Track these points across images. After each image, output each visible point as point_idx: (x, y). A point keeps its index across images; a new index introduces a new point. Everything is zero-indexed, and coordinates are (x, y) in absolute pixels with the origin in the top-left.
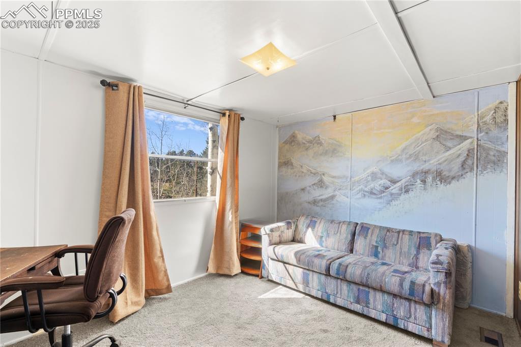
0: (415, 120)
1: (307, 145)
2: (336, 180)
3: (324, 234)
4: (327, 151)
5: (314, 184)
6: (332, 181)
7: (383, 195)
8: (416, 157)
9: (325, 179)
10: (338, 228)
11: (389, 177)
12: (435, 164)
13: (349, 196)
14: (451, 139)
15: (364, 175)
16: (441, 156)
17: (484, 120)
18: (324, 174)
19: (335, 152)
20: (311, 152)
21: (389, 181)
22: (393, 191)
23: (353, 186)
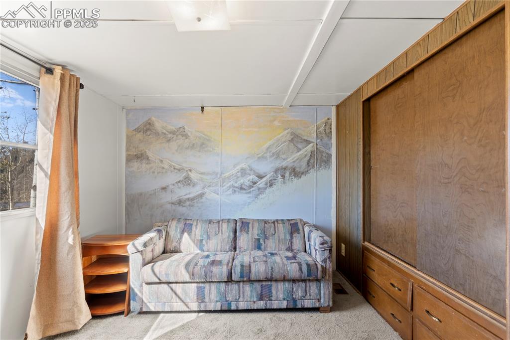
0: (276, 123)
1: (169, 136)
2: (204, 177)
3: (204, 236)
4: (193, 145)
5: (179, 182)
6: (201, 178)
7: (251, 190)
8: (277, 155)
9: (192, 175)
10: (219, 228)
11: (257, 173)
12: (291, 161)
13: (219, 193)
14: (301, 142)
15: (234, 172)
16: (294, 156)
17: (320, 130)
18: (190, 171)
19: (204, 146)
20: (174, 145)
21: (257, 176)
22: (260, 186)
23: (223, 184)
